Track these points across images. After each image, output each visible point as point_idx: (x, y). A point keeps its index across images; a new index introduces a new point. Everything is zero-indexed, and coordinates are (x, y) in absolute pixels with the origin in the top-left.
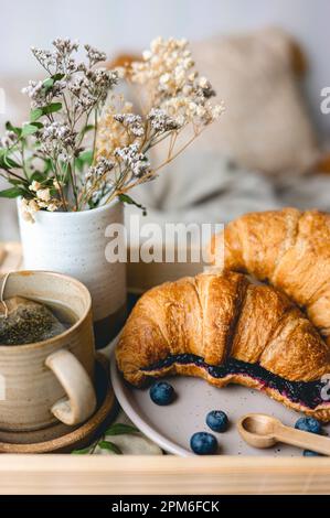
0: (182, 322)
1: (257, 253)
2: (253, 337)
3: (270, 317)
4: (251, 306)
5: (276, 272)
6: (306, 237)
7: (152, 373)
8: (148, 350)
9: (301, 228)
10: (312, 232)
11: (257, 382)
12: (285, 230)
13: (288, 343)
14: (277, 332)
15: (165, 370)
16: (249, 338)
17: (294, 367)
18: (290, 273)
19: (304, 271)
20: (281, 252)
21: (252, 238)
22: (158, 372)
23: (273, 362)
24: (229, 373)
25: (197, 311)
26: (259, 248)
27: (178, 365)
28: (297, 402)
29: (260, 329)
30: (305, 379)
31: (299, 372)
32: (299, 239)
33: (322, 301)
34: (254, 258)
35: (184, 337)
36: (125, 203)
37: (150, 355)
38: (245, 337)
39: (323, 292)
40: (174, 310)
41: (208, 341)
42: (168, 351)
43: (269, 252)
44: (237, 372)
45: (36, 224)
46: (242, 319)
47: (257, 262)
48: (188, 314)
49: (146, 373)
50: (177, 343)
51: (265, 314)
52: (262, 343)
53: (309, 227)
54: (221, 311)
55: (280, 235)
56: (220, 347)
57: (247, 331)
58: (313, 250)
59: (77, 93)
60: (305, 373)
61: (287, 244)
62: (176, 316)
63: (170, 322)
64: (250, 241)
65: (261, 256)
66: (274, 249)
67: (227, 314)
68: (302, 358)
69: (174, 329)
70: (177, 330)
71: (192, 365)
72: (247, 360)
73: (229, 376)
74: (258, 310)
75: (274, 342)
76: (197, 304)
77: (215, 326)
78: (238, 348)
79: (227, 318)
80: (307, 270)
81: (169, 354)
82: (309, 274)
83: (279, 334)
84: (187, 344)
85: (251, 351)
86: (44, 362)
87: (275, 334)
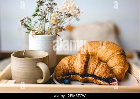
0: (73, 63)
1: (92, 49)
2: (92, 66)
3: (96, 61)
4: (91, 59)
5: (97, 55)
6: (105, 46)
7: (64, 77)
8: (63, 70)
9: (103, 44)
10: (106, 45)
11: (94, 78)
12: (99, 44)
13: (102, 68)
14: (99, 65)
15: (68, 76)
16: (91, 67)
17: (104, 74)
18: (101, 54)
19: (105, 53)
20: (98, 49)
21: (91, 46)
22: (66, 77)
23: (98, 73)
24: (86, 76)
25: (77, 61)
26: (93, 48)
27: (72, 75)
28: (105, 82)
29: (94, 64)
30: (107, 77)
31: (105, 75)
32: (103, 46)
33: (110, 61)
34: (91, 51)
35: (73, 68)
36: (57, 36)
37: (64, 72)
38: (90, 67)
39: (110, 58)
40: (70, 61)
41: (80, 67)
42: (69, 71)
43: (95, 49)
44: (88, 76)
45: (34, 38)
46: (89, 62)
47: (92, 52)
48: (74, 62)
49: (63, 77)
50: (71, 69)
51: (95, 61)
52: (94, 68)
53: (105, 44)
54: (83, 59)
55: (98, 45)
56: (83, 68)
57: (90, 65)
58: (107, 48)
59: (47, 5)
60: (107, 75)
61: (100, 47)
62: (71, 62)
63: (69, 64)
64: (90, 47)
65: (93, 50)
66: (97, 48)
67: (85, 60)
68: (105, 71)
69: (70, 65)
70: (71, 66)
71: (75, 75)
72: (90, 73)
73: (86, 77)
74: (93, 60)
75: (98, 68)
76: (76, 59)
77: (82, 63)
78: (88, 70)
79: (85, 61)
80: (106, 53)
81: (69, 72)
82: (106, 54)
83: (99, 66)
84: (74, 70)
85: (92, 70)
86: (36, 64)
87: (98, 66)
